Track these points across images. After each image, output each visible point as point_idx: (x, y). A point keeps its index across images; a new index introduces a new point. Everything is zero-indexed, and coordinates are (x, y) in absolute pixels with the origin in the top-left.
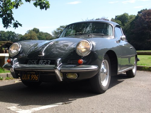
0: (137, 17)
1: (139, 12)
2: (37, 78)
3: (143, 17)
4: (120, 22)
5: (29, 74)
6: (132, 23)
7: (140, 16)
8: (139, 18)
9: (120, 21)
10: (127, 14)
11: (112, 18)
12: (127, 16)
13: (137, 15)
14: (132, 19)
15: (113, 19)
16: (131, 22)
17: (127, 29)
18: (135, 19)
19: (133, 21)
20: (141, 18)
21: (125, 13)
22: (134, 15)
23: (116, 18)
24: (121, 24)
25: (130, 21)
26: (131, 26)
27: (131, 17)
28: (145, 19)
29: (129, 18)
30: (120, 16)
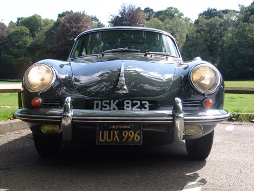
0: (57, 24)
1: (60, 16)
2: (137, 138)
3: (67, 24)
4: (27, 29)
5: (116, 130)
6: (49, 33)
7: (62, 22)
8: (60, 25)
9: (27, 27)
10: (39, 16)
11: (11, 22)
12: (40, 20)
13: (58, 19)
14: (47, 26)
15: (13, 23)
16: (47, 32)
17: (39, 43)
18: (53, 26)
19: (50, 31)
20: (64, 25)
21: (36, 15)
22: (51, 20)
23: (18, 22)
24: (28, 33)
25: (46, 29)
26: (46, 38)
27: (47, 22)
28: (72, 27)
29: (43, 24)
30: (27, 18)
